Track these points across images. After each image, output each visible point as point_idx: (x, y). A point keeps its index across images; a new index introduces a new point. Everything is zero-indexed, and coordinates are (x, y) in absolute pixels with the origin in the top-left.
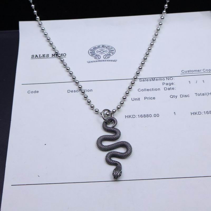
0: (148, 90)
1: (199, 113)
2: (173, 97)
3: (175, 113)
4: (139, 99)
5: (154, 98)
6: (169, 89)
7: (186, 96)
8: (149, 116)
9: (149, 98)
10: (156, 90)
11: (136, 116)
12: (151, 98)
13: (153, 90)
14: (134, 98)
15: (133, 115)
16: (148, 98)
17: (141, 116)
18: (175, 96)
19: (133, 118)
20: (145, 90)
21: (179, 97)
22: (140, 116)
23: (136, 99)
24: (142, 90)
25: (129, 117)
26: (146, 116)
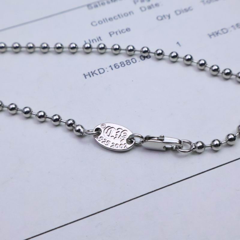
0: (110, 19)
1: (224, 31)
2: (164, 18)
3: (178, 43)
4: (100, 38)
5: (128, 30)
6: (150, 8)
7: (186, 10)
8: (131, 61)
9: (118, 33)
10: (126, 15)
11: (105, 69)
12: (121, 32)
13: (121, 16)
14: (89, 40)
15: (98, 70)
16: (116, 32)
17: (115, 67)
18: (166, 17)
19: (100, 73)
20: (105, 20)
21: (173, 15)
22: (113, 67)
23: (94, 41)
24: (100, 22)
25: (93, 74)
26: (125, 63)
